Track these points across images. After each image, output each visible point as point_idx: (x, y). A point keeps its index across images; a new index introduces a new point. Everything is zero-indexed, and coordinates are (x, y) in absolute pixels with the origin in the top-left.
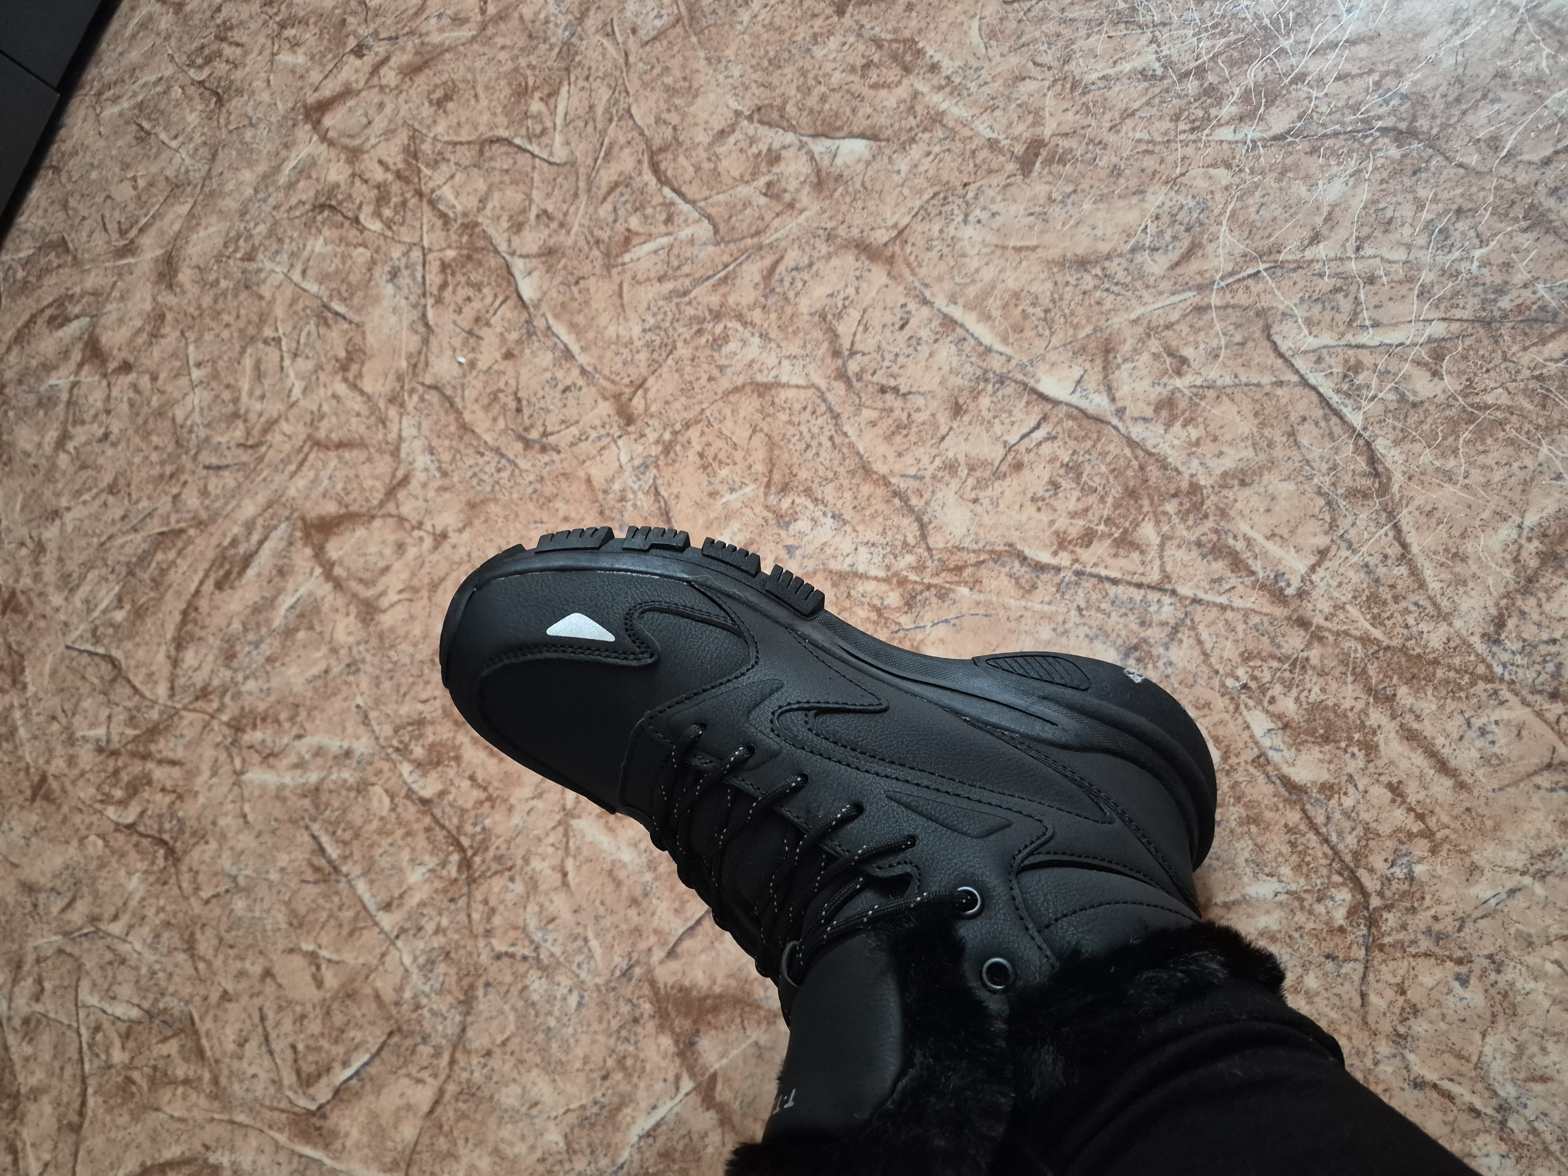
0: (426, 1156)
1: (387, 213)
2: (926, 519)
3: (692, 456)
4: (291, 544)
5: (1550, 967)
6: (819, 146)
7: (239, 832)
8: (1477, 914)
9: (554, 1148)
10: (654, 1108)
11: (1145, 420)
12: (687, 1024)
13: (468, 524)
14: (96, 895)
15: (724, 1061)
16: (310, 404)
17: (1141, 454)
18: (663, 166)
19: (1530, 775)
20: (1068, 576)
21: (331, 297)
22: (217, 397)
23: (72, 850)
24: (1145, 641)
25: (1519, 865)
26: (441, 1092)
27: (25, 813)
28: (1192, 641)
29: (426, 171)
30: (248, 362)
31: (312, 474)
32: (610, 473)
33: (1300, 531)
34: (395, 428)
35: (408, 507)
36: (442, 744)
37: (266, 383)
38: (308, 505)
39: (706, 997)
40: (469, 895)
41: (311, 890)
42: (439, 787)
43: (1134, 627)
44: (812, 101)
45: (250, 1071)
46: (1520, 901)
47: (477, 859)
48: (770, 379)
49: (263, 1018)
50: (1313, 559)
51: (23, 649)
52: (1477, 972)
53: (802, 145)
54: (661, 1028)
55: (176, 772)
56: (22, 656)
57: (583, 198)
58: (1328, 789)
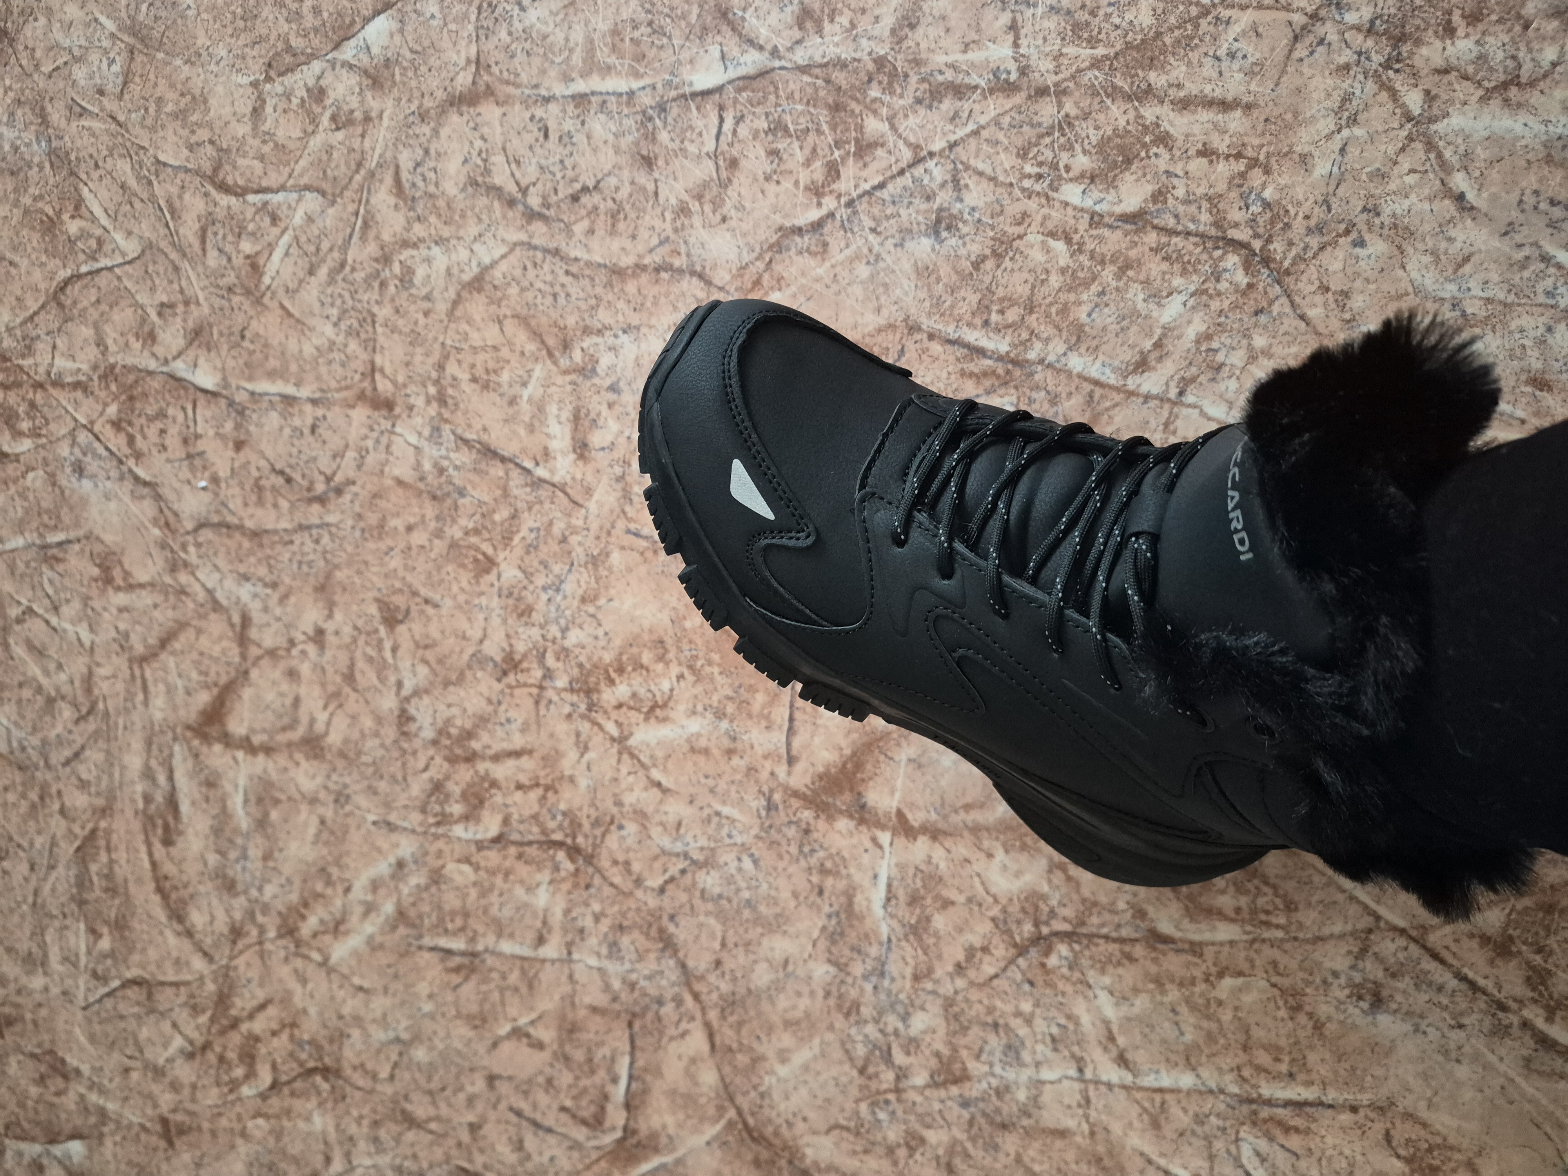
0: (738, 1080)
1: (25, 425)
2: (698, 268)
3: (467, 387)
4: (197, 756)
5: (1410, 179)
6: (348, 52)
7: (367, 1004)
8: (1331, 189)
9: (828, 978)
10: (875, 877)
11: (798, 42)
12: (847, 796)
13: (331, 606)
14: (295, 1161)
15: (897, 795)
16: (107, 634)
17: (817, 71)
18: (230, 181)
19: (1288, 57)
20: (844, 213)
21: (41, 535)
22: (19, 701)
23: (243, 1148)
24: (941, 209)
25: (1332, 127)
26: (708, 1025)
27: (175, 1161)
28: (975, 178)
29: (26, 363)
30: (19, 650)
31: (161, 687)
32: (412, 460)
33: (983, 25)
34: (197, 588)
35: (269, 638)
36: (470, 785)
37: (52, 652)
38: (182, 712)
39: (844, 765)
40: (599, 871)
41: (469, 989)
42: (499, 818)
43: (924, 206)
44: (309, 21)
45: (545, 1159)
46: (1353, 151)
47: (580, 840)
48: (476, 270)
49: (519, 1113)
50: (1010, 38)
51: (47, 1046)
52: (1364, 228)
53: (333, 64)
54: (830, 819)
55: (272, 1011)
56: (51, 1052)
57: (185, 265)
58: (1159, 196)
